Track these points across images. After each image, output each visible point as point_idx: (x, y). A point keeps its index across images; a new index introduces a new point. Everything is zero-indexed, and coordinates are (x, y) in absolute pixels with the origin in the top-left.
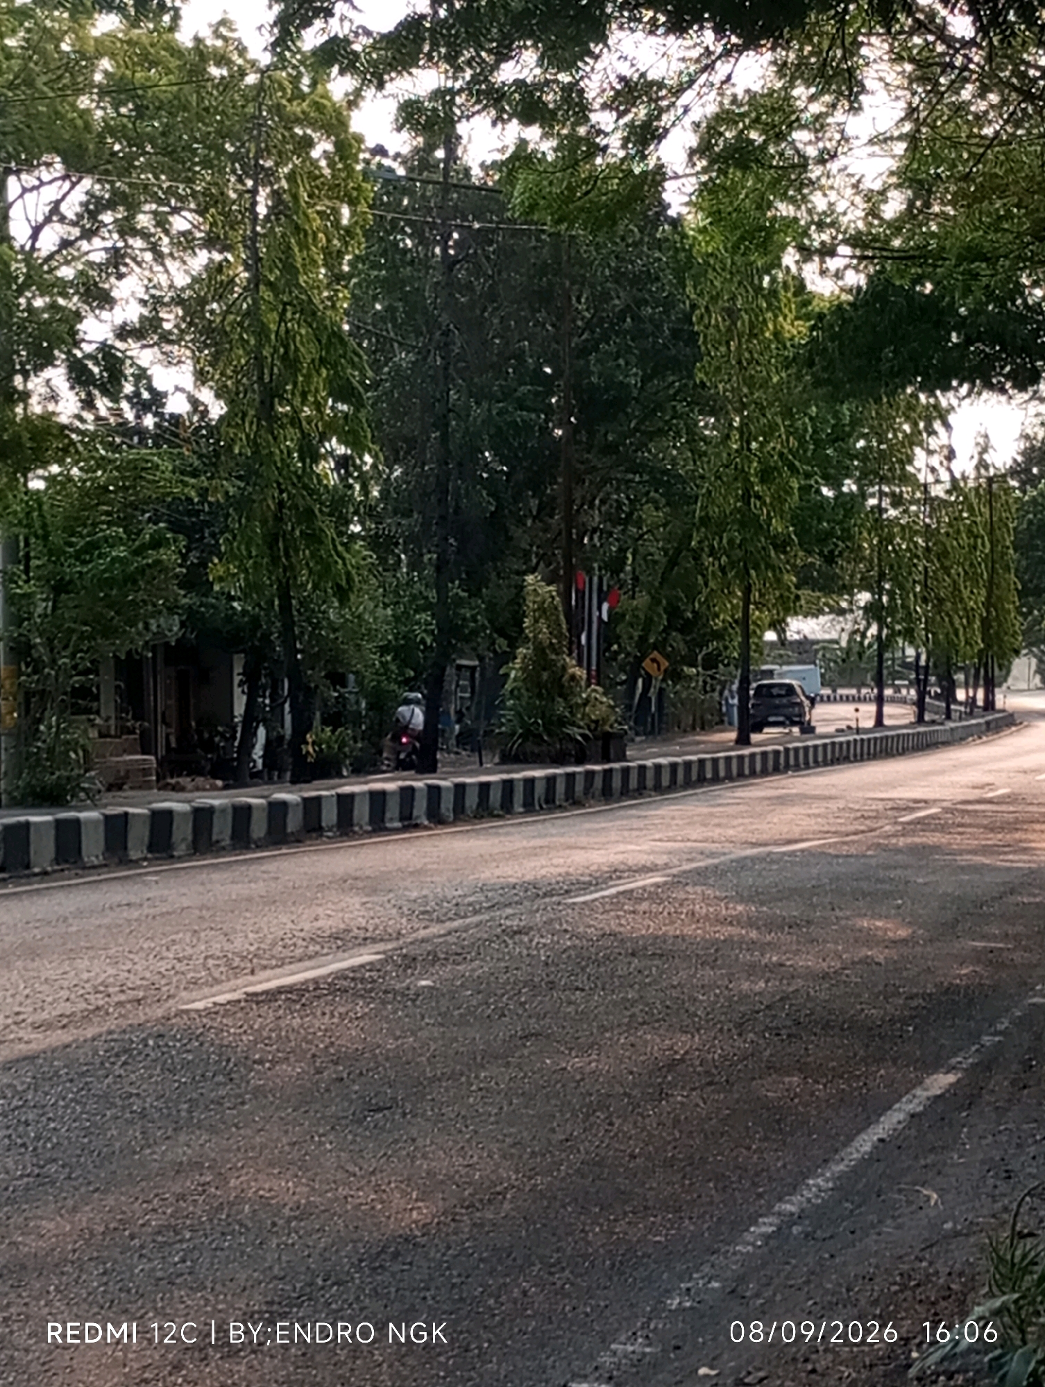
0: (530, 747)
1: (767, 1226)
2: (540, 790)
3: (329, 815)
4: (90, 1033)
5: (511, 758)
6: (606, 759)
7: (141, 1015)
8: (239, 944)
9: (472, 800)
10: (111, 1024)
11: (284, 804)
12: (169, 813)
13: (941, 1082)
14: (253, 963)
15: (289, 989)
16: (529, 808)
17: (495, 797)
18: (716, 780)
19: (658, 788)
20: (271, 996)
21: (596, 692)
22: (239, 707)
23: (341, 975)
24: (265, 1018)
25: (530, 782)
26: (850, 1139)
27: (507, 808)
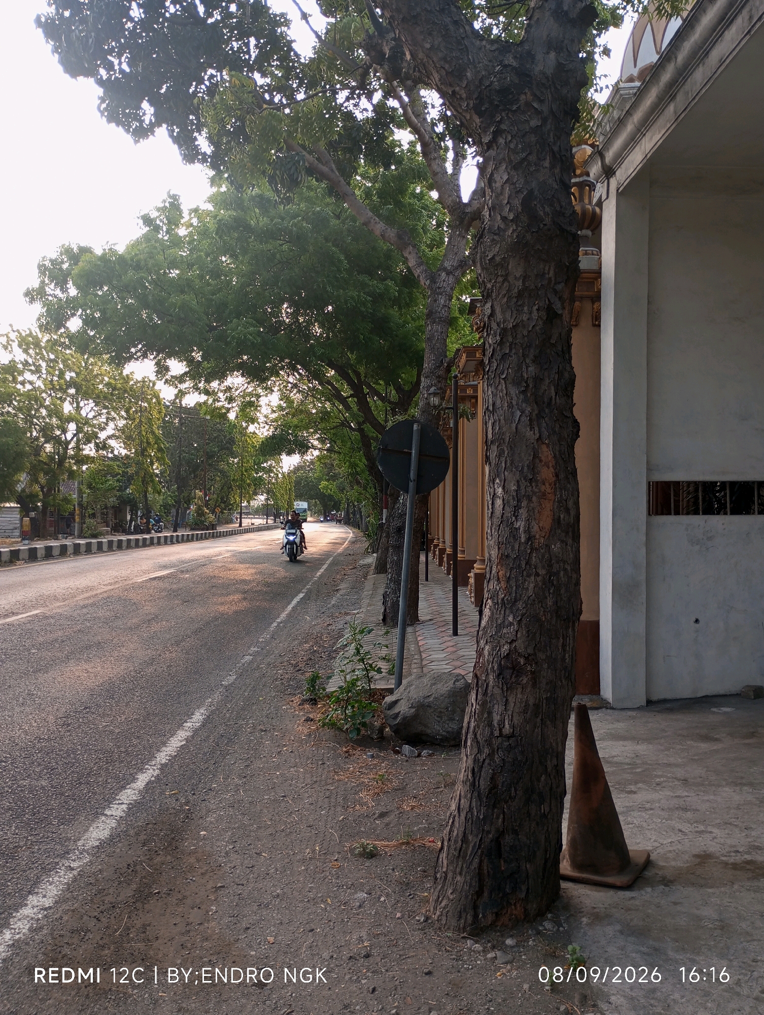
0: (197, 527)
1: (275, 624)
2: (199, 536)
3: (155, 541)
4: (117, 586)
5: (192, 529)
6: (213, 530)
7: (127, 582)
8: (143, 568)
9: (185, 538)
10: (121, 584)
11: (146, 538)
12: (122, 540)
13: (301, 595)
14: (148, 572)
15: (158, 577)
16: (197, 540)
17: (190, 537)
18: (235, 534)
19: (224, 536)
20: (155, 578)
21: (211, 515)
22: (129, 518)
23: (168, 574)
24: (155, 583)
25: (197, 534)
26: (286, 607)
27: (192, 540)
